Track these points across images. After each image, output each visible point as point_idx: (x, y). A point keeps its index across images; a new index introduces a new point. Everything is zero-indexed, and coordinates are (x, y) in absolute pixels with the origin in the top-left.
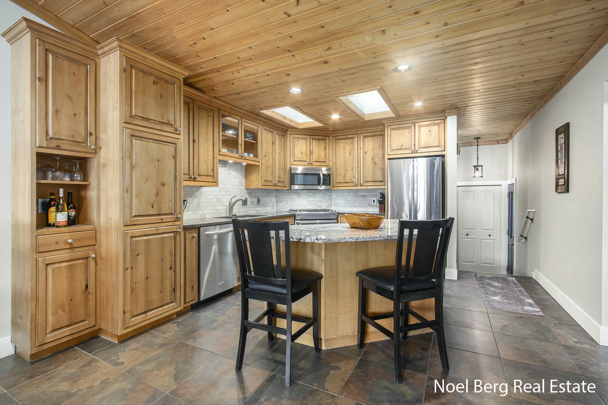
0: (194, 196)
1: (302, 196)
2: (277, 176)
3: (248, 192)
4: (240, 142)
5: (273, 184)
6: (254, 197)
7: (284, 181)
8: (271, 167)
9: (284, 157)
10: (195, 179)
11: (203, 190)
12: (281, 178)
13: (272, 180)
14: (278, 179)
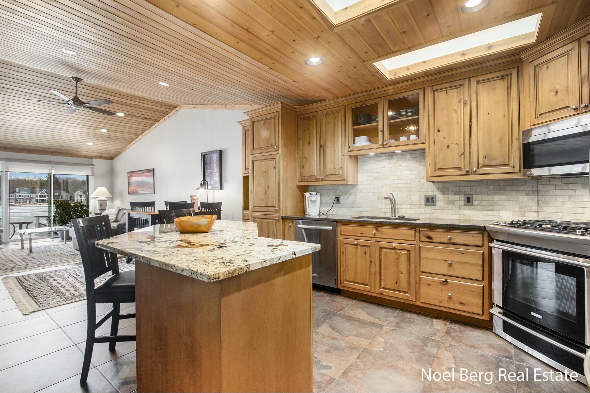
0: (349, 194)
2: (481, 157)
3: (438, 186)
4: (380, 128)
5: (465, 172)
6: (455, 194)
7: (508, 163)
8: (459, 144)
9: (506, 117)
10: (322, 179)
11: (359, 187)
12: (496, 159)
13: (461, 165)
14: (484, 161)
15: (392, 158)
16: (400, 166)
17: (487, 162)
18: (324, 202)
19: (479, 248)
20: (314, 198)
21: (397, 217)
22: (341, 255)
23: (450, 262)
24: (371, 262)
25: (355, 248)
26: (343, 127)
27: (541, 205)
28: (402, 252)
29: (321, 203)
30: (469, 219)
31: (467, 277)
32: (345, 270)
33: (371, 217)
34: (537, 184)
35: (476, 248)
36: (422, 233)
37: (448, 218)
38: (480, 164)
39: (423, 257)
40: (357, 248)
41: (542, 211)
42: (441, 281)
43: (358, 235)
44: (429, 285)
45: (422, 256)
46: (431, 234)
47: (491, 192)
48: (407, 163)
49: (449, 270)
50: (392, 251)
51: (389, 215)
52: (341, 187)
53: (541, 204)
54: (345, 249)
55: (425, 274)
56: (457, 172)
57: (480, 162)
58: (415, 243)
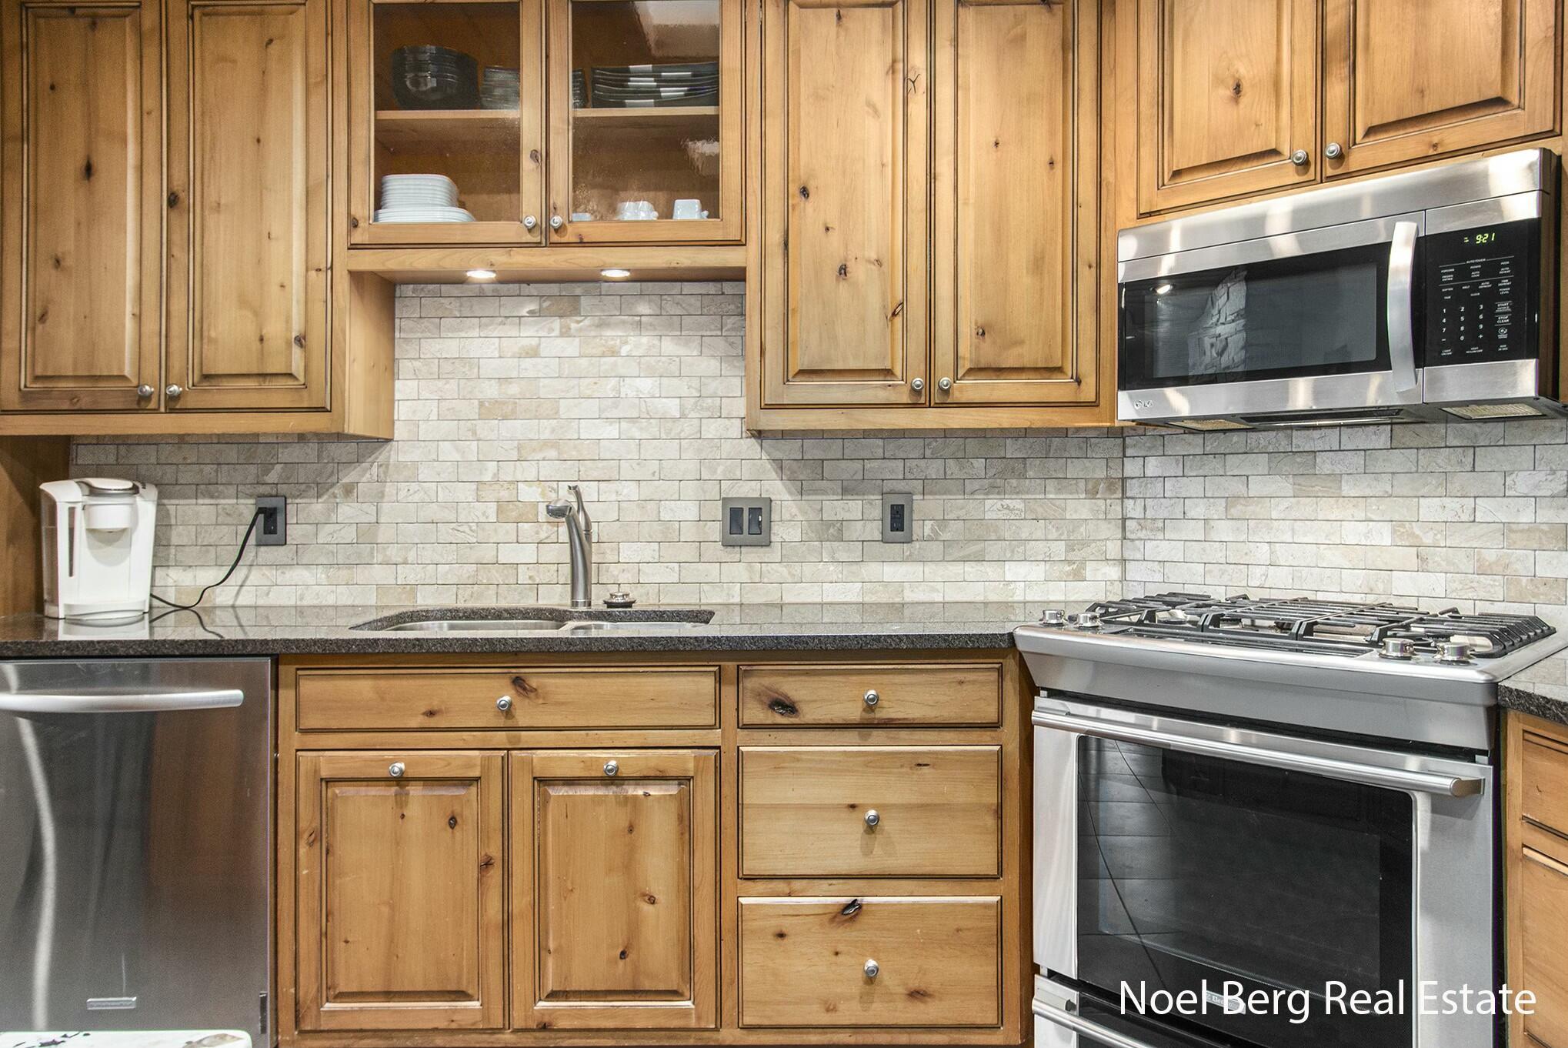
0: (336, 490)
1: (1336, 478)
2: (967, 330)
3: (779, 455)
4: (530, 138)
5: (906, 390)
6: (847, 490)
7: (1060, 365)
8: (885, 264)
9: (1058, 166)
10: (173, 398)
11: (399, 454)
12: (1021, 343)
13: (893, 363)
14: (977, 348)
15: (575, 311)
16: (614, 353)
17: (989, 354)
18: (178, 535)
19: (987, 735)
20: (112, 514)
21: (598, 604)
22: (303, 850)
23: (872, 813)
24: (487, 864)
25: (391, 802)
26: (317, 100)
27: (1133, 536)
28: (655, 791)
29: (161, 542)
30: (897, 600)
31: (938, 870)
32: (324, 935)
33: (465, 611)
34: (1121, 455)
35: (975, 735)
36: (750, 683)
37: (818, 600)
38: (964, 358)
39: (751, 806)
40: (401, 801)
41: (1139, 556)
42: (836, 910)
43: (414, 723)
44: (781, 935)
45: (750, 797)
46: (793, 688)
47: (976, 485)
48: (644, 340)
49: (867, 852)
50: (601, 791)
51: (556, 597)
52: (292, 454)
53: (1132, 532)
54: (325, 811)
55: (760, 886)
56: (873, 390)
57: (965, 349)
58: (714, 737)
